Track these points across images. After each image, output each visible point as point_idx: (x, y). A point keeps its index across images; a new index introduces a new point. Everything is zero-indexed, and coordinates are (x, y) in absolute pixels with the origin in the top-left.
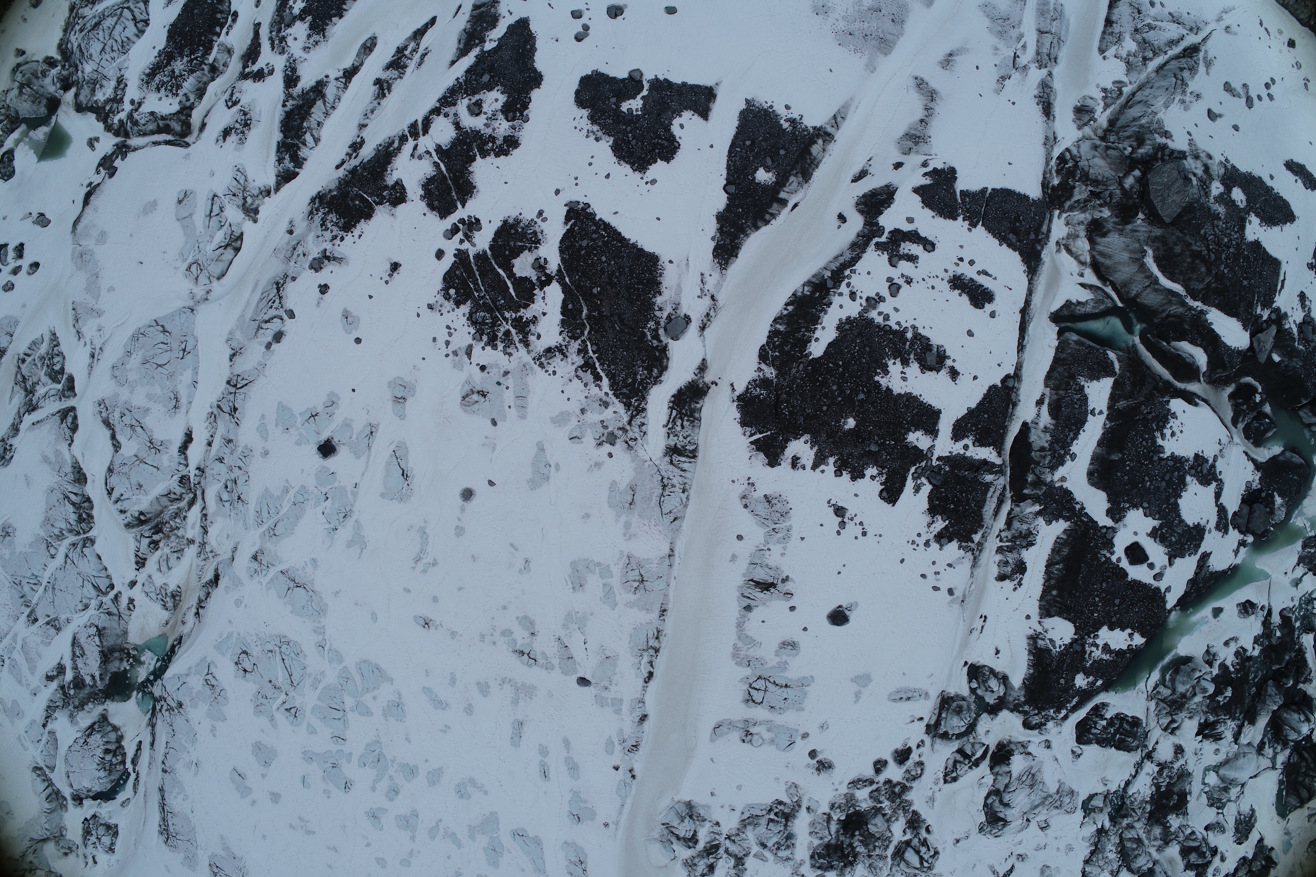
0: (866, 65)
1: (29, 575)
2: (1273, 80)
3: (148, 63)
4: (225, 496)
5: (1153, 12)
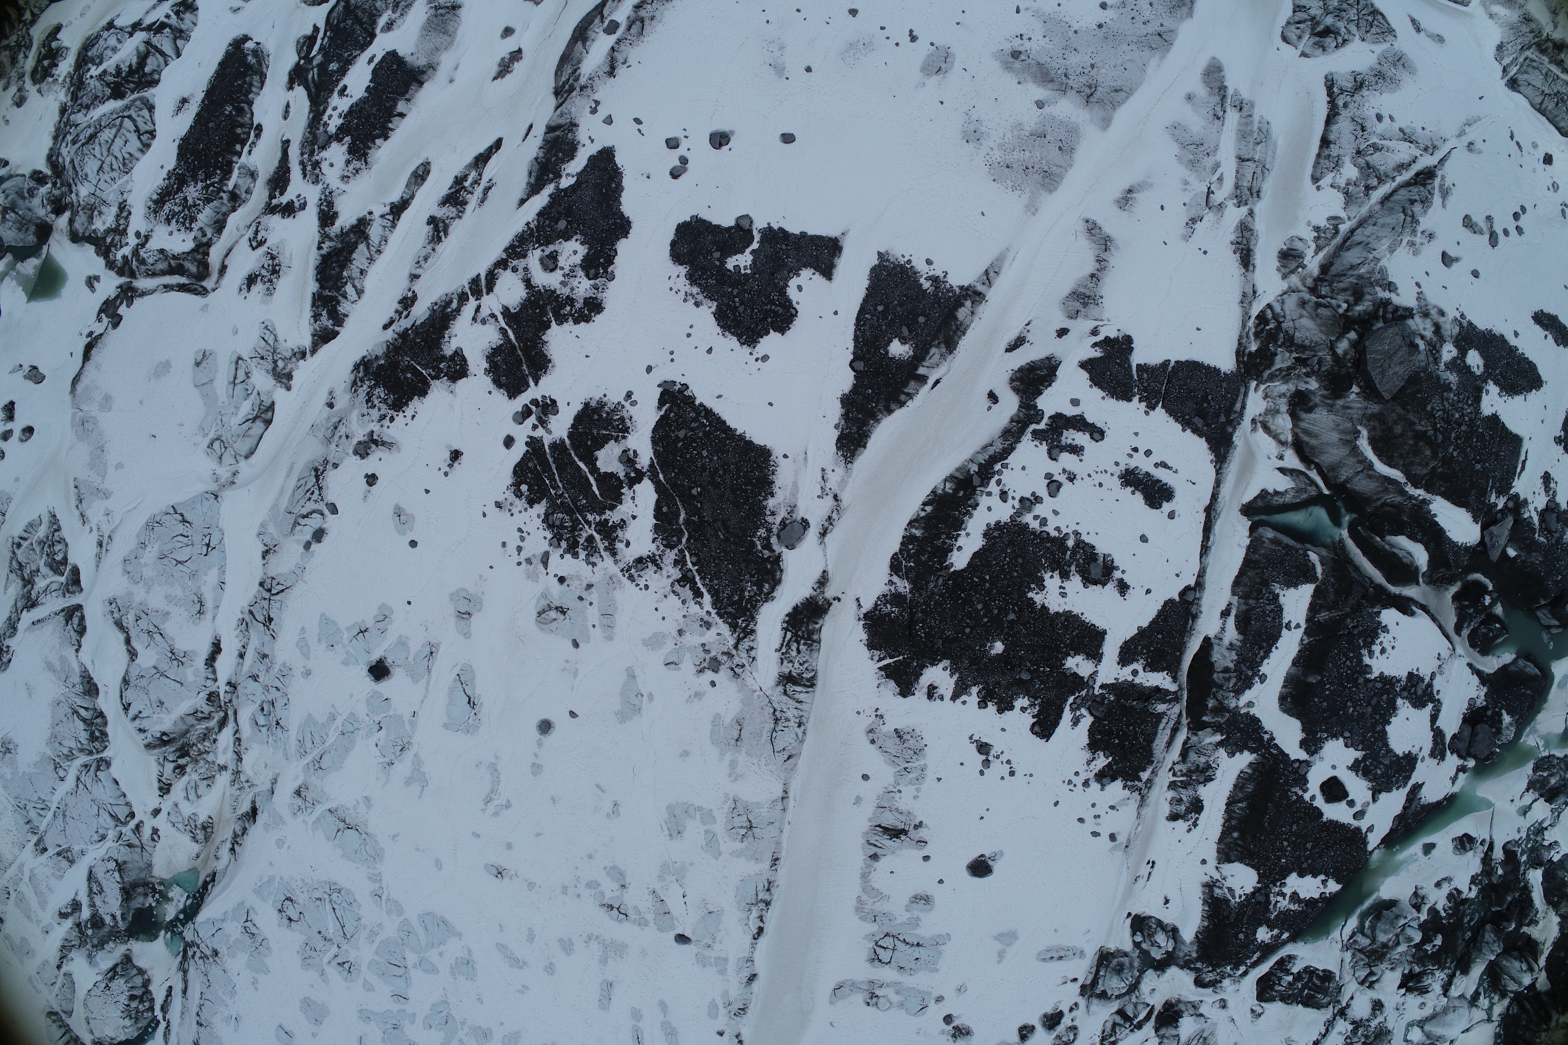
0: (1026, 206)
1: (35, 799)
2: (1523, 209)
3: (155, 187)
4: (262, 720)
5: (1380, 128)
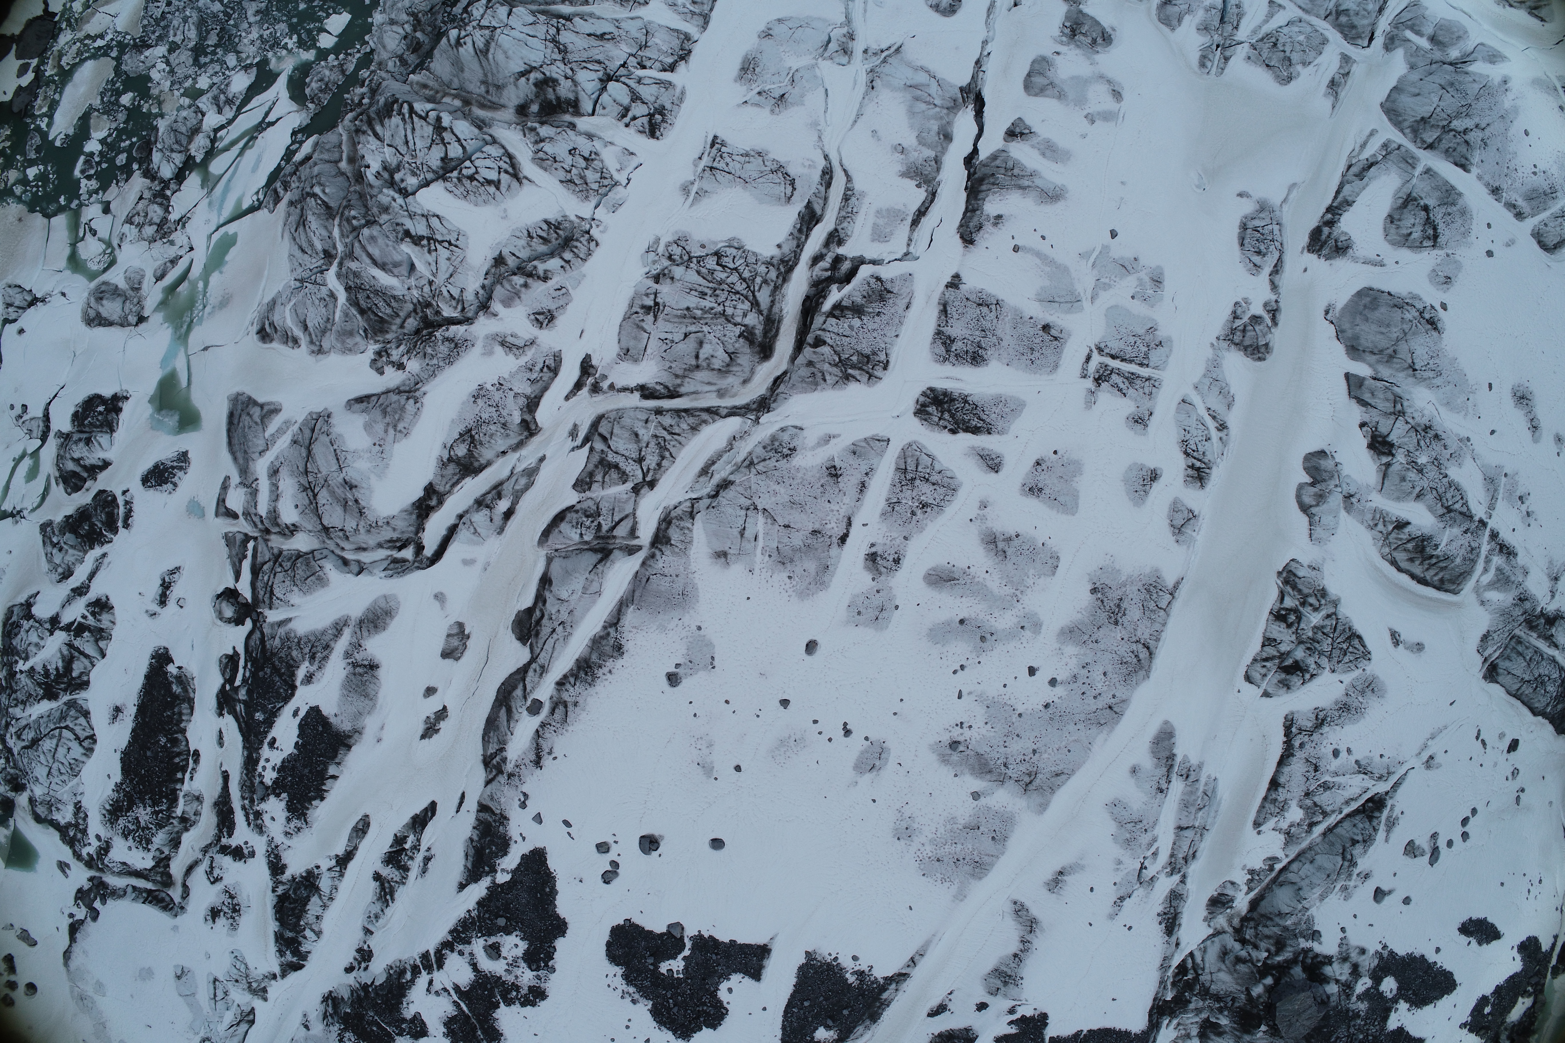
0: (954, 896)
2: (1474, 811)
3: (105, 796)
5: (1335, 764)
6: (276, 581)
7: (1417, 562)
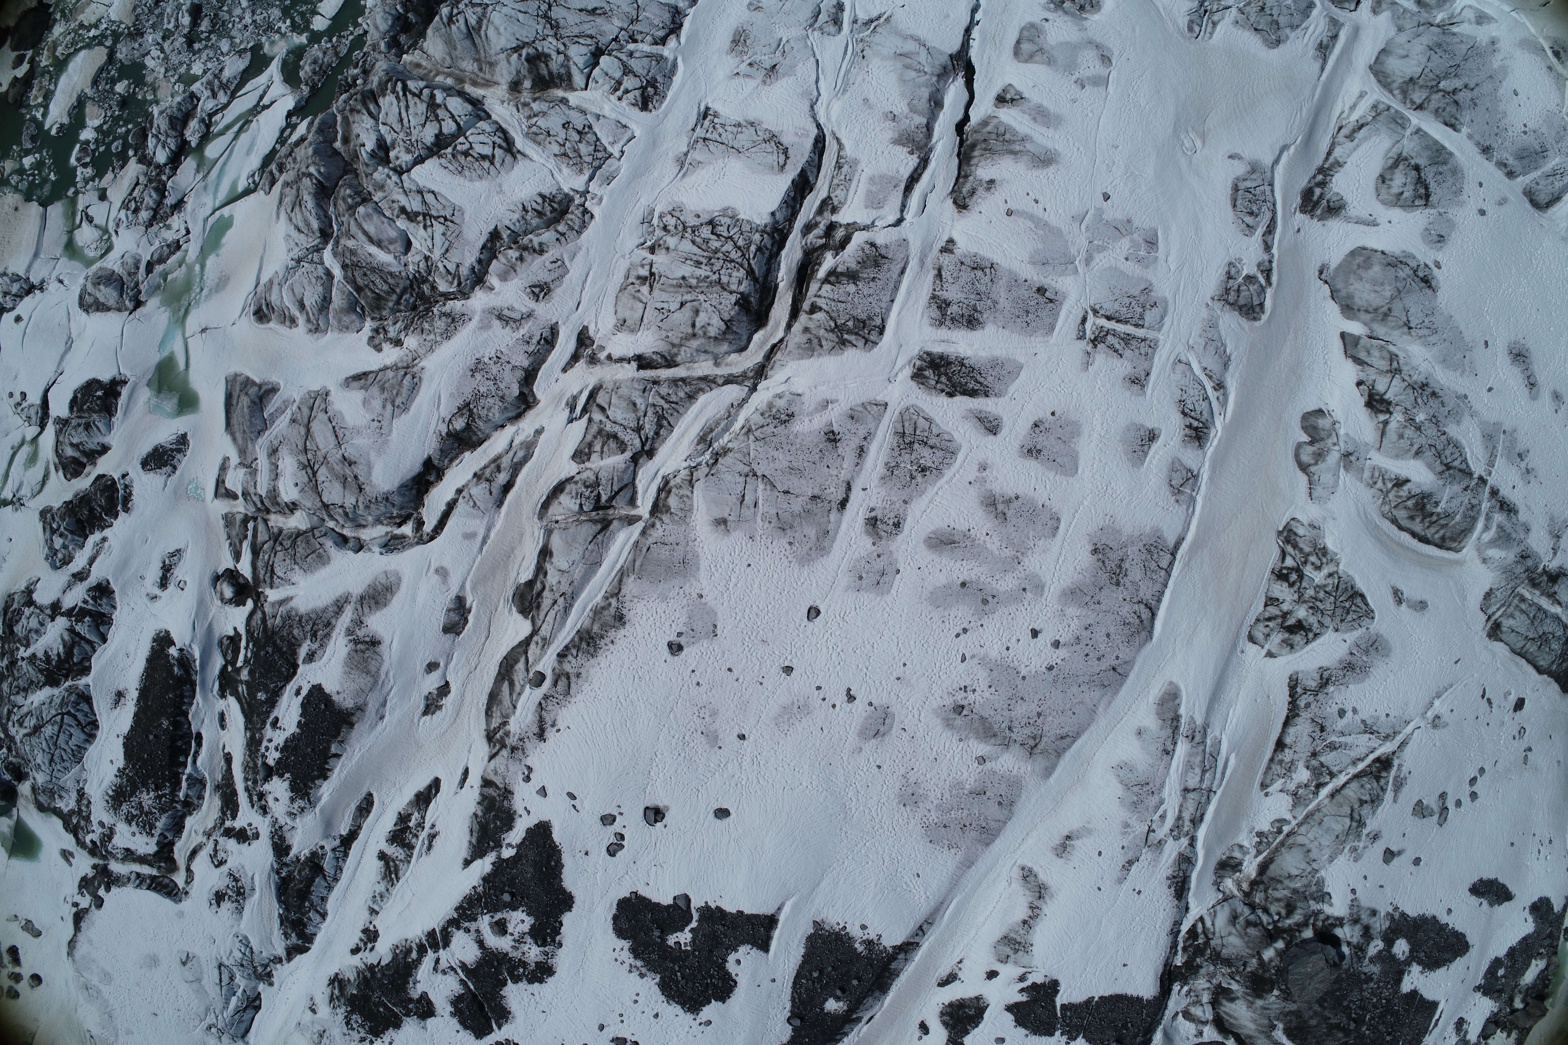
0: (962, 862)
2: (1482, 770)
3: (110, 784)
5: (1341, 724)
6: (276, 560)
7: (1418, 520)
